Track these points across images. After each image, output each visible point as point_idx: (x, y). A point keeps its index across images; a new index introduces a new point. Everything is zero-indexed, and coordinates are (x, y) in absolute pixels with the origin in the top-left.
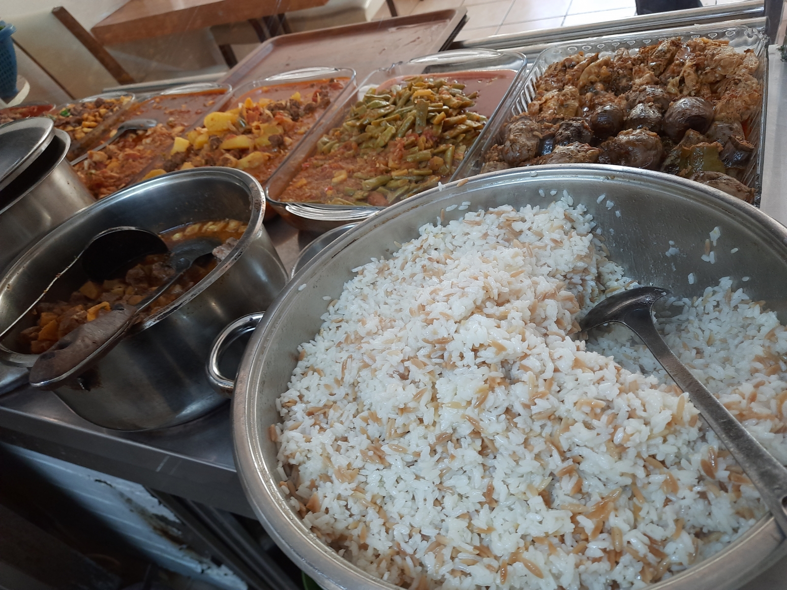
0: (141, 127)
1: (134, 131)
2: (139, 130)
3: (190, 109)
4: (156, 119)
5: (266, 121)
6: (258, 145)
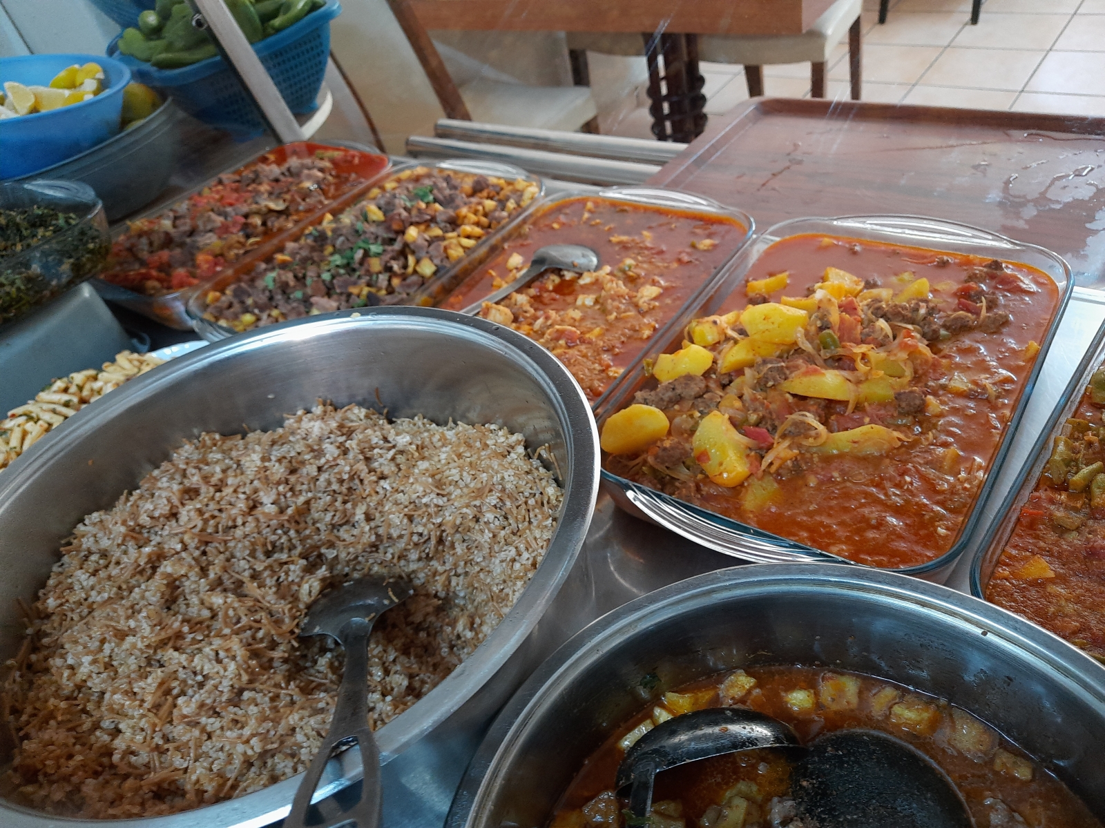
0: (574, 266)
1: (559, 271)
4: (594, 251)
5: (880, 345)
6: (866, 399)
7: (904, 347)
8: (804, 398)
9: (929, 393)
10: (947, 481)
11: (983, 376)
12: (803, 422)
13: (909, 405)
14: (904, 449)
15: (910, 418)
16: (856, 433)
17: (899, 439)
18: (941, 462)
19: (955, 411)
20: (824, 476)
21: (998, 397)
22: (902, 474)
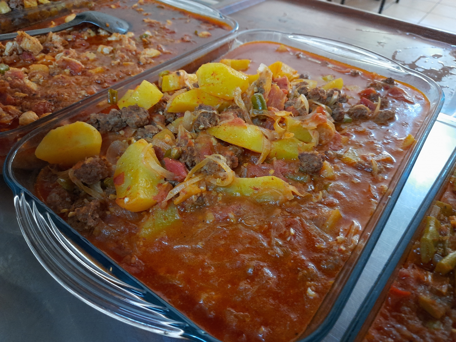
0: (107, 27)
1: (95, 29)
2: (103, 29)
3: (176, 31)
4: (129, 24)
5: (298, 114)
6: (276, 155)
7: (316, 119)
8: (227, 144)
9: (327, 159)
10: (326, 240)
11: (371, 154)
12: (215, 163)
13: (308, 165)
14: (296, 203)
15: (307, 177)
16: (260, 181)
17: (293, 193)
18: (325, 221)
19: (344, 177)
20: (221, 215)
21: (379, 172)
22: (288, 226)
